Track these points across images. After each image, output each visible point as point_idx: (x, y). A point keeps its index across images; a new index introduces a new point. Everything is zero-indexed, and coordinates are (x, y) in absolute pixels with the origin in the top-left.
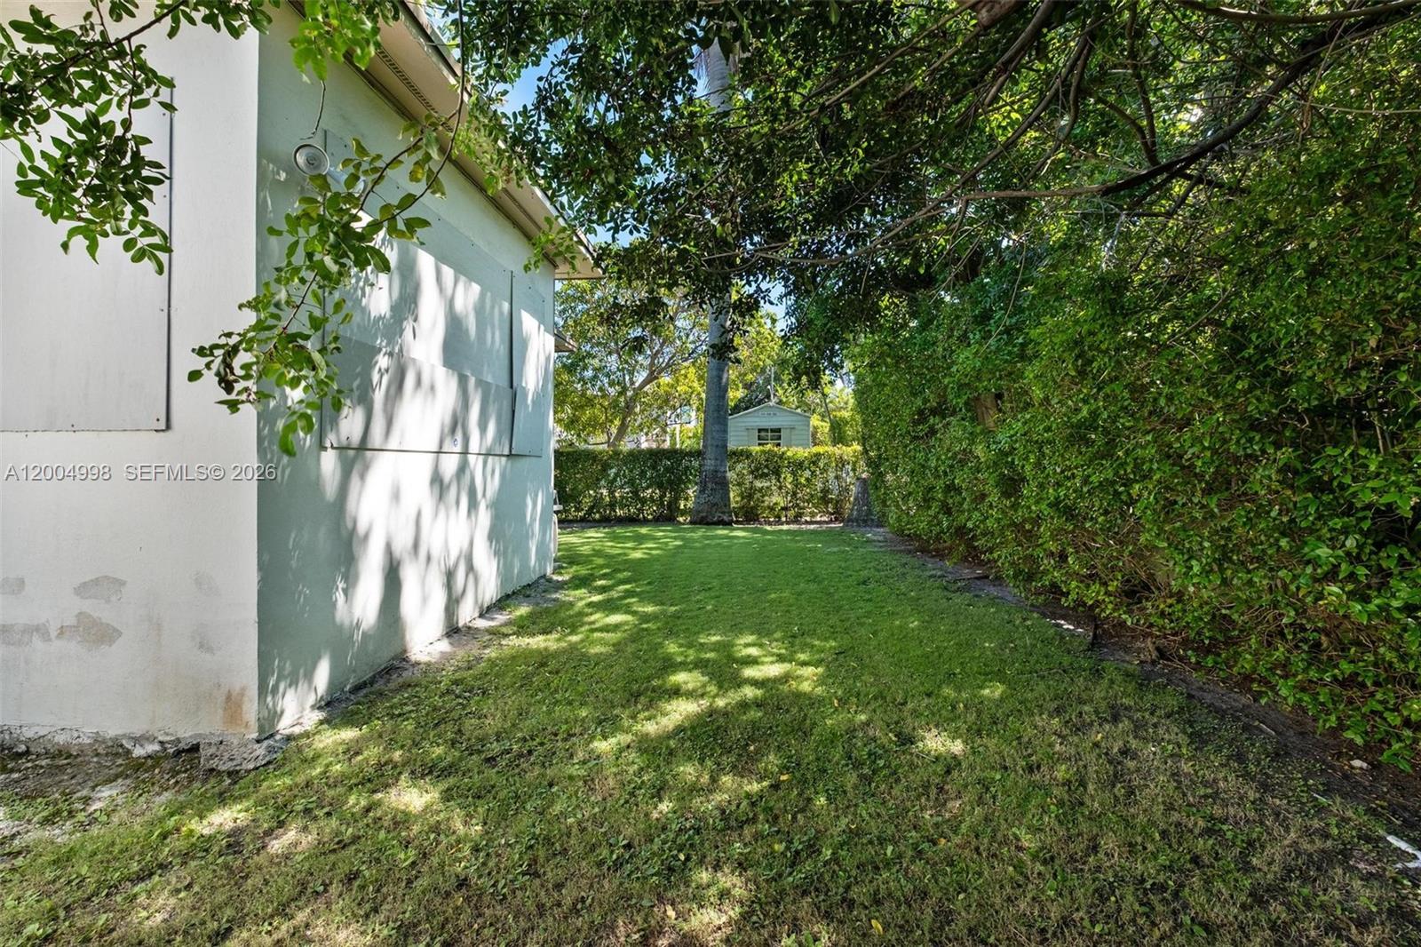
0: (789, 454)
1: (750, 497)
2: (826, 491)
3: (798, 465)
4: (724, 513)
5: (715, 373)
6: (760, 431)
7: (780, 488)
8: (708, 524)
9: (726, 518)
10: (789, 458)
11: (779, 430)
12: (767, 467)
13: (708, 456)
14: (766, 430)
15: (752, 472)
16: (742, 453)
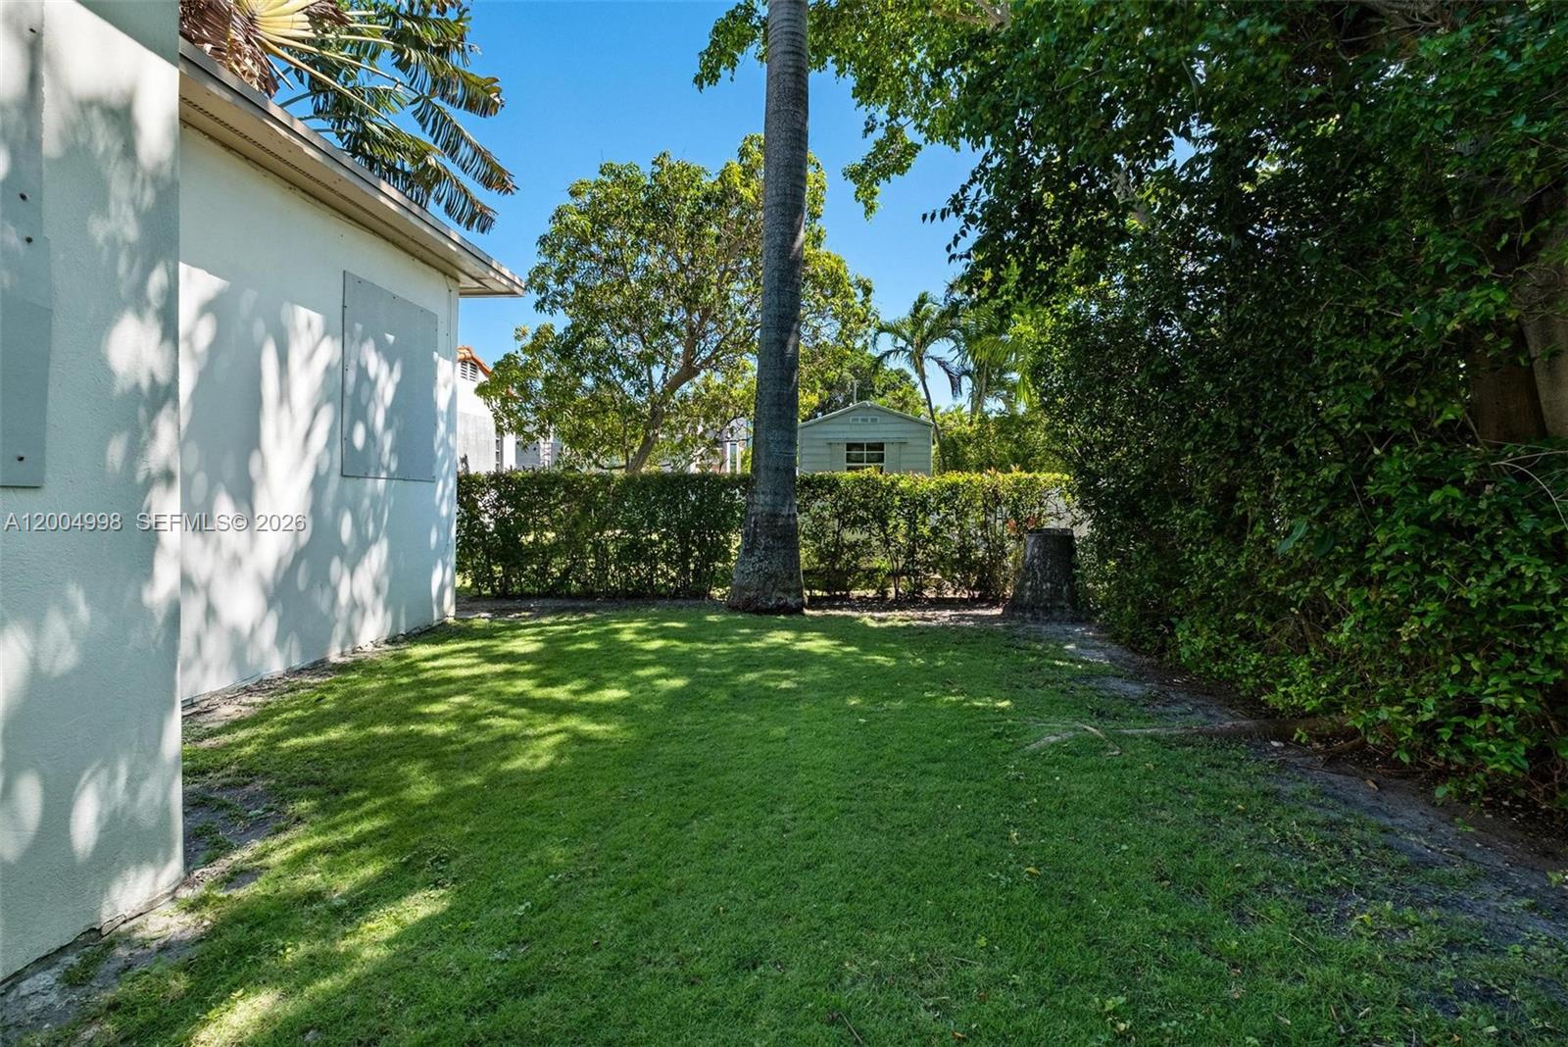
0: (903, 484)
1: (835, 556)
2: (965, 550)
3: (917, 505)
4: (787, 591)
5: (773, 335)
6: (850, 447)
7: (887, 542)
8: (758, 611)
9: (791, 601)
10: (901, 493)
11: (880, 446)
12: (865, 507)
13: (760, 487)
14: (860, 446)
15: (838, 516)
16: (821, 482)
